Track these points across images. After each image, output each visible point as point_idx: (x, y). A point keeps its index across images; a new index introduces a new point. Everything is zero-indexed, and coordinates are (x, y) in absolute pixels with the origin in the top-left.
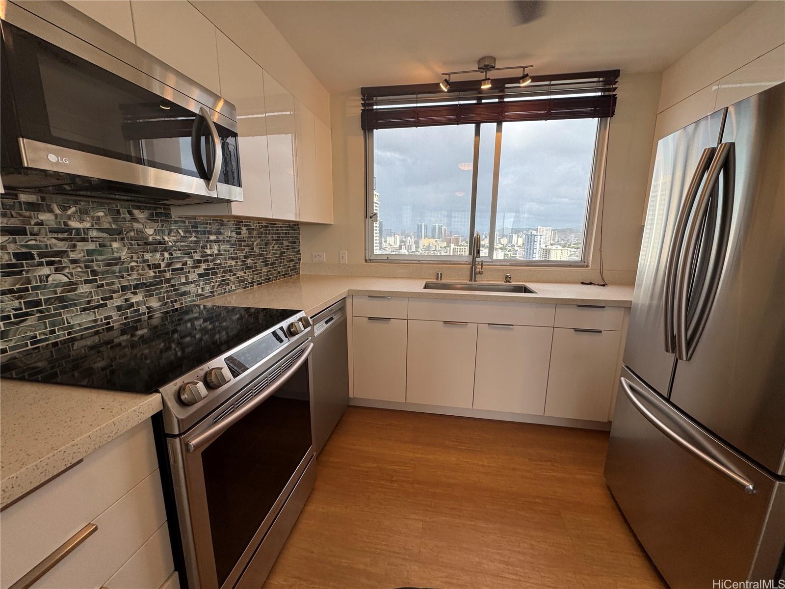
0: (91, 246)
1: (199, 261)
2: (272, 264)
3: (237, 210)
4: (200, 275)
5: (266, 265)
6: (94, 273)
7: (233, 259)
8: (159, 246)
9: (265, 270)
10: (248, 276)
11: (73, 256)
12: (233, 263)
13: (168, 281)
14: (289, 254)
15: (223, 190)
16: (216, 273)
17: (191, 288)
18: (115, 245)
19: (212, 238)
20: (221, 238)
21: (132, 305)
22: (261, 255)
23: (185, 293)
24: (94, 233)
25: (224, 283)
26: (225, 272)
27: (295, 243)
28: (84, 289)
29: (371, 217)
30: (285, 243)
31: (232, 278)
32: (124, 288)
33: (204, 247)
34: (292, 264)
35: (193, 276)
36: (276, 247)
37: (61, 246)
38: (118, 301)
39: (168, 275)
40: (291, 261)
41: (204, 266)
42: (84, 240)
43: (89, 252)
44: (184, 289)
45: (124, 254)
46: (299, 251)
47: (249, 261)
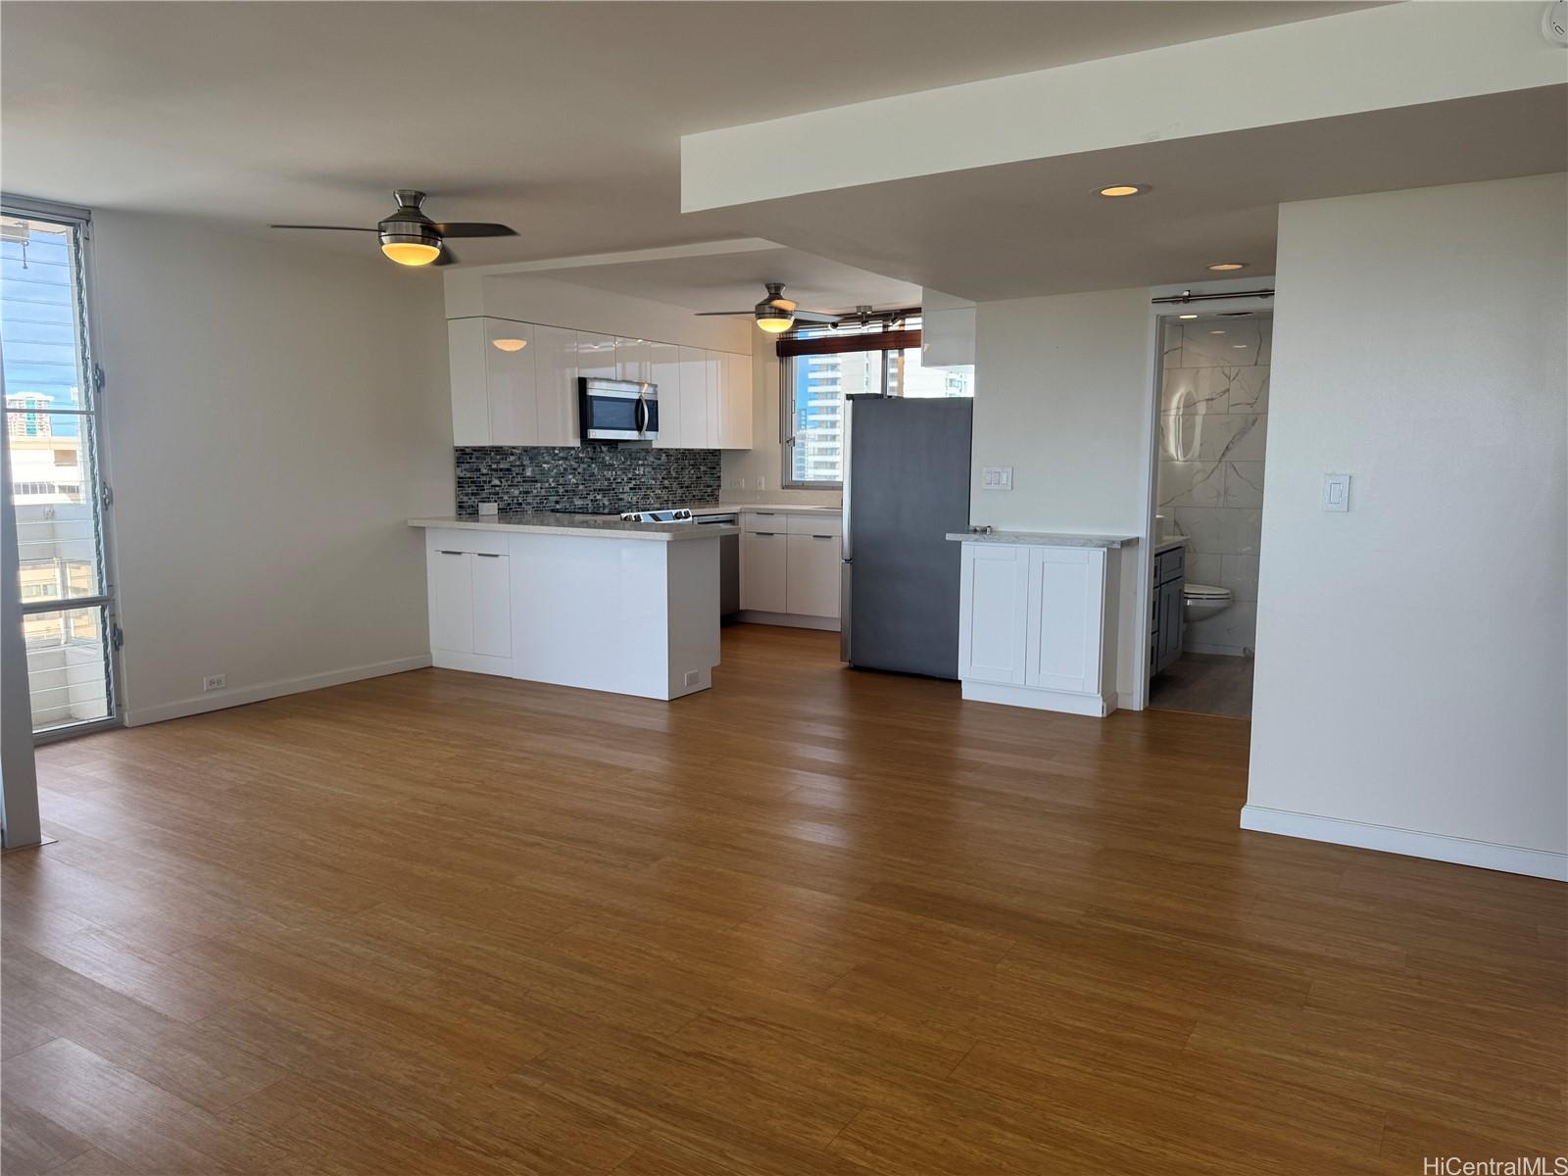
0: (585, 466)
1: (631, 479)
2: (687, 487)
3: (655, 445)
4: (631, 489)
5: (682, 487)
6: (585, 480)
7: (653, 479)
8: (611, 467)
9: (680, 491)
10: (664, 494)
11: (579, 470)
12: (654, 482)
13: (614, 489)
14: (707, 479)
15: (649, 435)
16: (640, 489)
17: (625, 496)
18: (593, 466)
19: (640, 462)
20: (646, 463)
21: (596, 500)
22: (676, 478)
23: (621, 499)
24: (586, 460)
25: (646, 497)
26: (647, 488)
27: (714, 468)
28: (581, 487)
29: (788, 442)
30: (703, 468)
31: (652, 494)
32: (595, 490)
33: (635, 469)
34: (709, 490)
35: (627, 489)
36: (692, 472)
37: (575, 465)
38: (591, 497)
39: (614, 486)
40: (708, 486)
41: (633, 482)
42: (583, 463)
43: (584, 469)
44: (621, 496)
45: (596, 471)
46: (719, 477)
47: (666, 482)
